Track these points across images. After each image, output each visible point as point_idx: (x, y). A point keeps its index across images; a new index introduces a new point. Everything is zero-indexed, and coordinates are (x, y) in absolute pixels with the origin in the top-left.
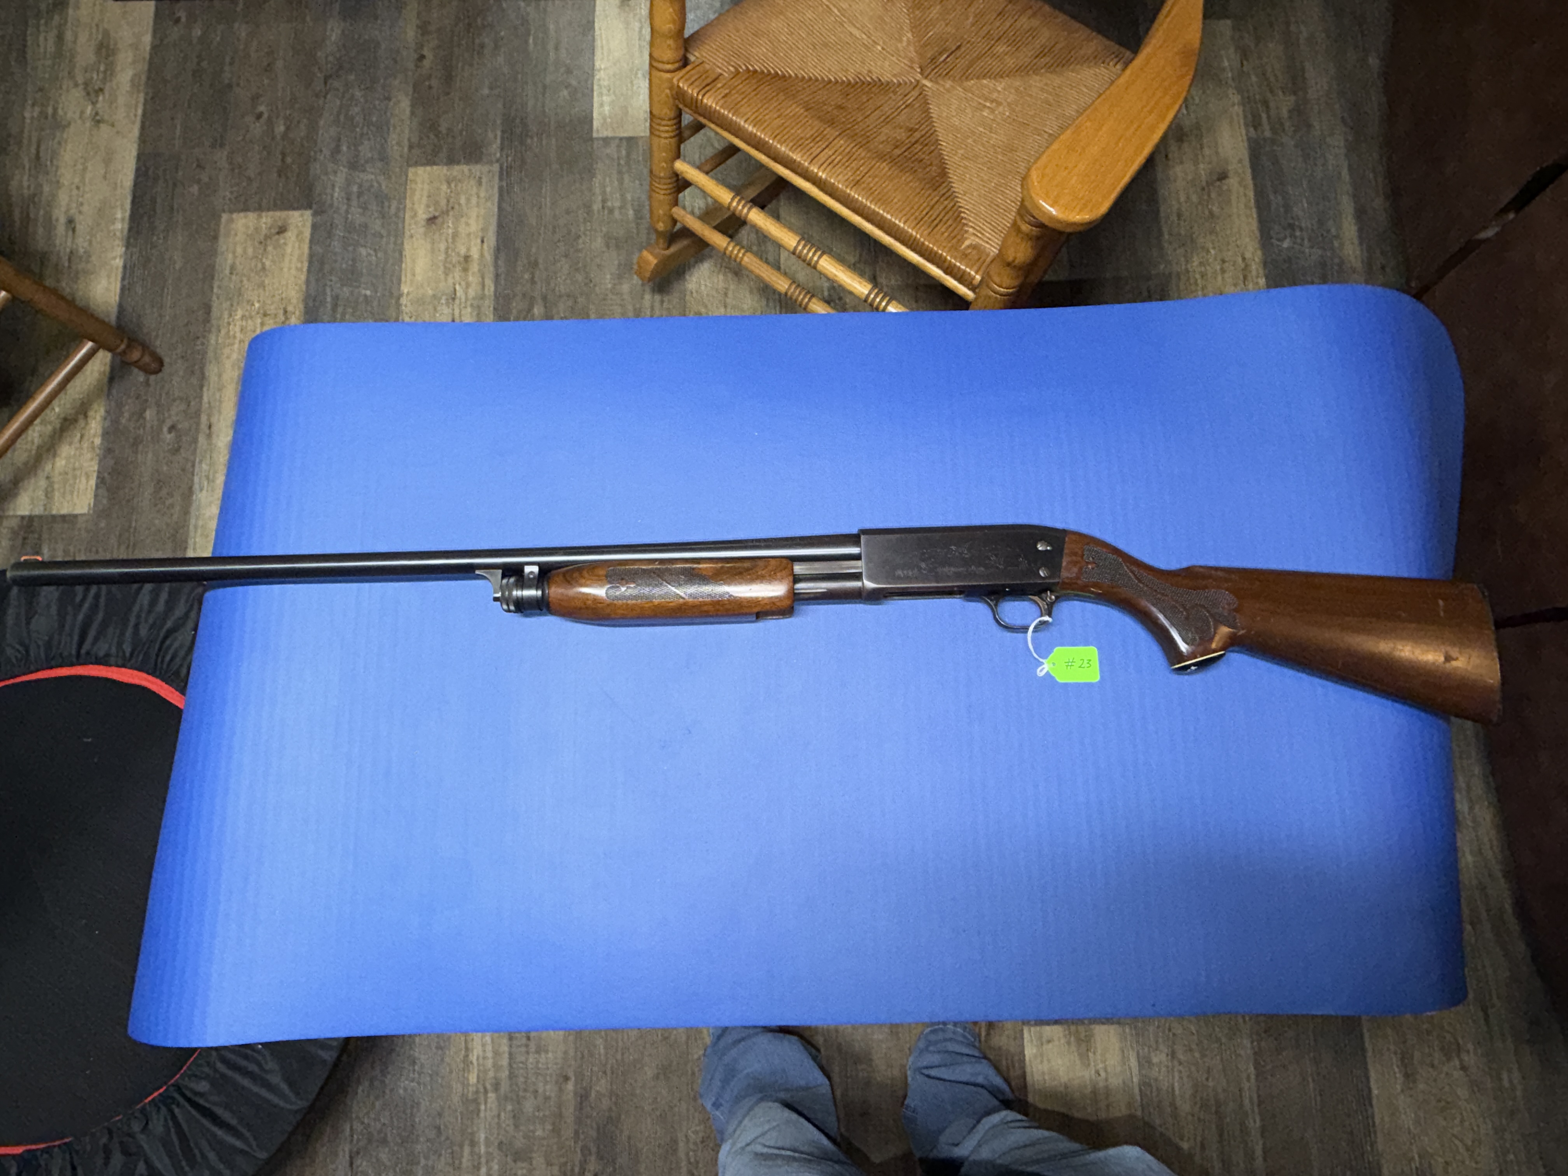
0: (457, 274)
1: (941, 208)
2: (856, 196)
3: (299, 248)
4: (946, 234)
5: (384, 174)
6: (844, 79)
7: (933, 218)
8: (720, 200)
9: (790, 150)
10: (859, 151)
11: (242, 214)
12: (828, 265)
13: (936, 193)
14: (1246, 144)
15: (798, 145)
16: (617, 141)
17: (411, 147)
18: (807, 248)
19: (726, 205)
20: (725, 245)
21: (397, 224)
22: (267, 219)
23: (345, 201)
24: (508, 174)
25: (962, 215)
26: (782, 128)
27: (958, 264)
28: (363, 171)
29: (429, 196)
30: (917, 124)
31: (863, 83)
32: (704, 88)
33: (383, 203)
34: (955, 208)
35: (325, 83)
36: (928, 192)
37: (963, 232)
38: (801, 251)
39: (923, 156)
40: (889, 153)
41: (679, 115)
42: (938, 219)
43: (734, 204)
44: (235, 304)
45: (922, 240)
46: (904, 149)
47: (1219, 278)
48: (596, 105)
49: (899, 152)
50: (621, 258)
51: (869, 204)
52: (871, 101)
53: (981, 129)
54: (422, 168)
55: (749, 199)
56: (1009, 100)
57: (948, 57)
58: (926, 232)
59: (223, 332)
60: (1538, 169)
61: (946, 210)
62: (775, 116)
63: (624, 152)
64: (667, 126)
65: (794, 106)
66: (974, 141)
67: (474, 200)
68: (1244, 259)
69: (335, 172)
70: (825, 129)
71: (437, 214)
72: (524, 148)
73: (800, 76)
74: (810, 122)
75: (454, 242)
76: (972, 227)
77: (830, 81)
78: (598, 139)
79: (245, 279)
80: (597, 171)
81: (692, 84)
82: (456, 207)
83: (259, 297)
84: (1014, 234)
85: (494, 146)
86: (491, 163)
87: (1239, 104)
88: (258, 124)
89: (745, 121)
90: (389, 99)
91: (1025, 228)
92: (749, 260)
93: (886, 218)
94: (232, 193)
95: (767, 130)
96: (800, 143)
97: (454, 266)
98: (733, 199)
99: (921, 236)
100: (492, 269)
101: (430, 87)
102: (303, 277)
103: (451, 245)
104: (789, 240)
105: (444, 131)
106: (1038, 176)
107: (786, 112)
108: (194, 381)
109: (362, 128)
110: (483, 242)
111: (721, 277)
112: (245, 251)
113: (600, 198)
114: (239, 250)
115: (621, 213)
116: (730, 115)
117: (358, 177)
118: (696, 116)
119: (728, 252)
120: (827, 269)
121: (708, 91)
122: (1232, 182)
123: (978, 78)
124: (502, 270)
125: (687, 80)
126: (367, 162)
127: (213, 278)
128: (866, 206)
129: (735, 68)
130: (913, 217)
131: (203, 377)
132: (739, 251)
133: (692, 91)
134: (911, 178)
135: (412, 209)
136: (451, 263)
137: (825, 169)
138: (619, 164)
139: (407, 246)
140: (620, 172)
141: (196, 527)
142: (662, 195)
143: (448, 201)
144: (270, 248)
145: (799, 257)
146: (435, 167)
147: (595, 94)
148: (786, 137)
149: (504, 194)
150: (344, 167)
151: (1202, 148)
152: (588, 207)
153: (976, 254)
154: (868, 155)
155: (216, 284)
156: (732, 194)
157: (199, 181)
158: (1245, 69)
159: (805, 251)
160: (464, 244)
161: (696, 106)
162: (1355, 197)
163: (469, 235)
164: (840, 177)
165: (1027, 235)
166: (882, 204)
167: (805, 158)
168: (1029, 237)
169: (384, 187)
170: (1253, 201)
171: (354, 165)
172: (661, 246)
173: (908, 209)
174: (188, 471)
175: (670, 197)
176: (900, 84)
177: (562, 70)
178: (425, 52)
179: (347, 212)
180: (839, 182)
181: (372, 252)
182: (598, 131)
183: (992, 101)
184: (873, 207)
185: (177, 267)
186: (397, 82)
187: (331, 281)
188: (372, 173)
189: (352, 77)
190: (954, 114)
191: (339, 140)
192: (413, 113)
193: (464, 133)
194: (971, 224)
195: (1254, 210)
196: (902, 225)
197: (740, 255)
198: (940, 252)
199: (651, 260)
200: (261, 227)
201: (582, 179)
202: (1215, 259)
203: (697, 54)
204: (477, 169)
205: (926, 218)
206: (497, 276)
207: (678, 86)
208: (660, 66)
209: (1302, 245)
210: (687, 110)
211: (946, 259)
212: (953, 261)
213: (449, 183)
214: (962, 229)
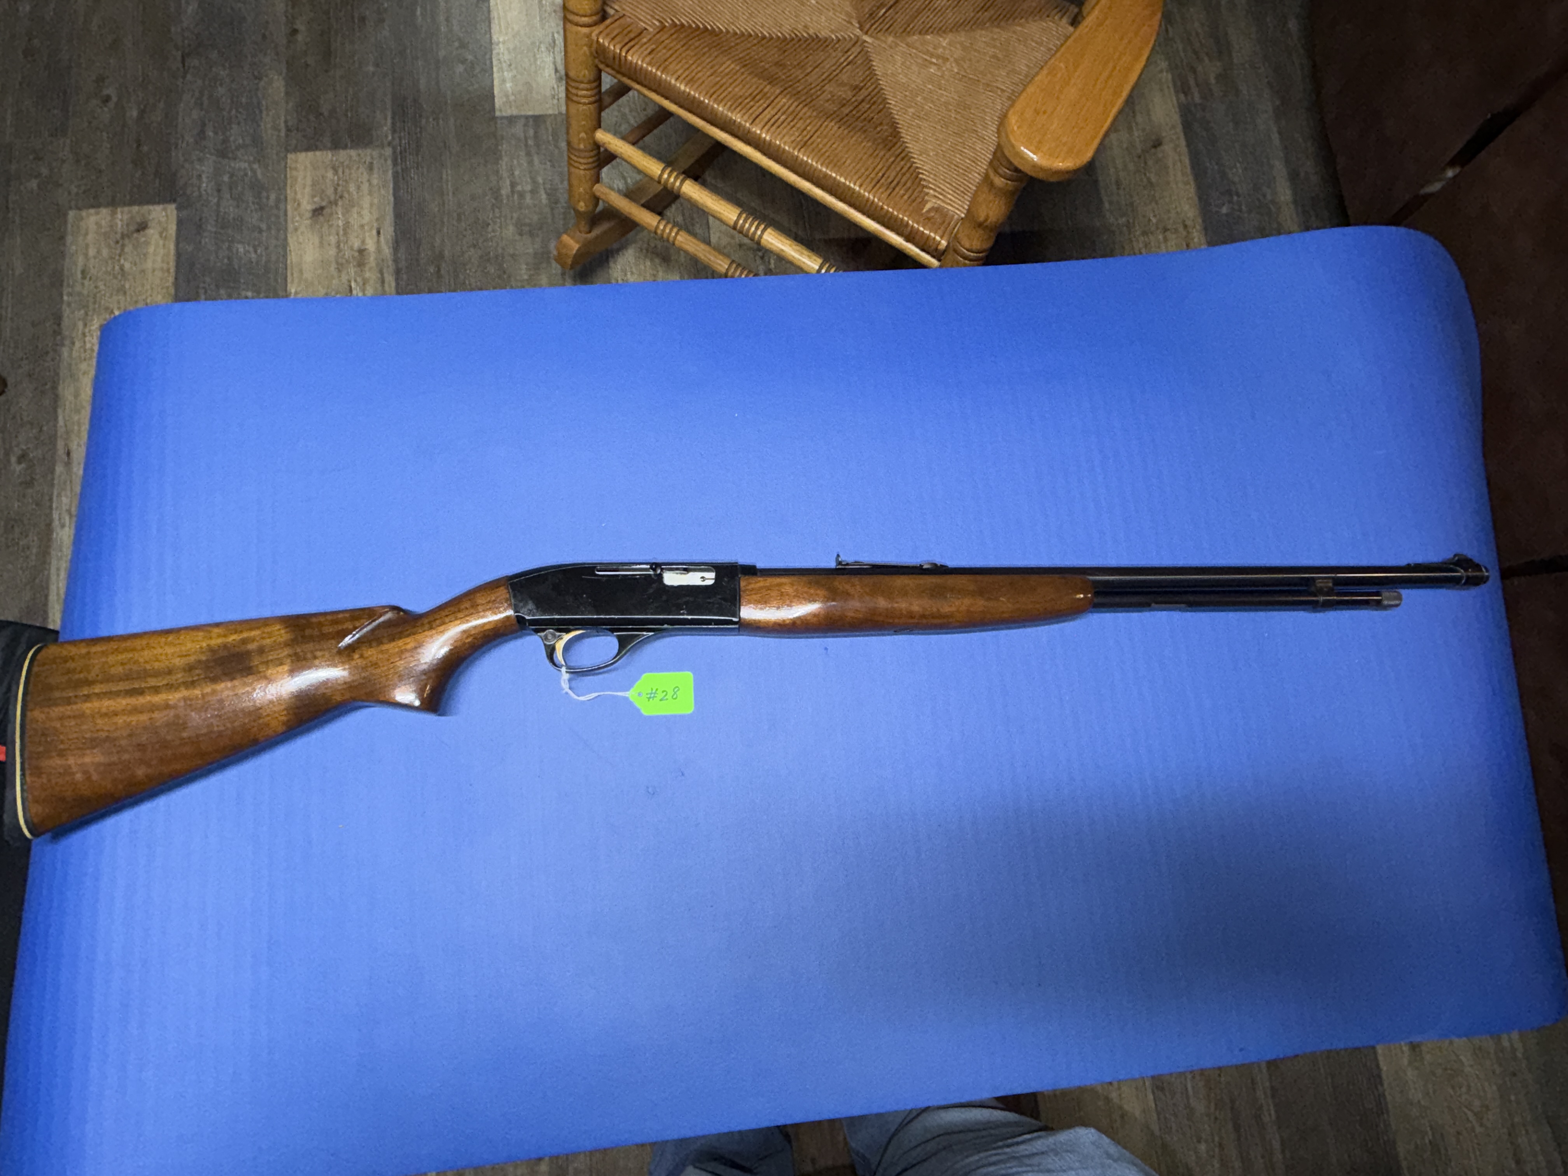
0: (352, 271)
1: (898, 169)
2: (805, 159)
3: (164, 245)
4: (906, 197)
5: (259, 161)
6: (779, 34)
7: (890, 180)
8: (649, 172)
9: (729, 109)
10: (804, 111)
11: (92, 211)
12: (773, 240)
13: (890, 153)
14: (1177, 110)
15: (737, 103)
16: (523, 121)
17: (288, 130)
18: (749, 221)
19: (656, 179)
20: (655, 223)
21: (278, 217)
22: (123, 216)
23: (215, 194)
24: (403, 159)
25: (921, 176)
26: (718, 86)
27: (921, 229)
28: (235, 159)
29: (313, 185)
30: (862, 81)
31: (800, 40)
32: (626, 44)
33: (260, 193)
34: (912, 169)
35: (183, 62)
36: (882, 153)
37: (922, 195)
38: (743, 226)
39: (872, 115)
40: (835, 112)
41: (598, 79)
42: (895, 182)
43: (665, 176)
44: (90, 313)
45: (881, 204)
46: (851, 108)
47: (1163, 246)
48: (496, 83)
49: (847, 111)
50: (536, 246)
51: (819, 167)
52: (810, 57)
53: (930, 86)
54: (303, 154)
55: (682, 170)
56: (955, 56)
57: (885, 13)
58: (884, 196)
59: (78, 344)
60: (1489, 116)
61: (904, 170)
62: (708, 73)
63: (531, 132)
64: (587, 90)
65: (729, 62)
66: (924, 98)
67: (365, 187)
68: (1185, 227)
69: (200, 160)
70: (765, 86)
71: (324, 204)
72: (418, 129)
73: (731, 31)
74: (748, 79)
75: (345, 233)
76: (931, 188)
77: (764, 37)
78: (502, 118)
79: (101, 285)
80: (503, 153)
81: (613, 39)
82: (346, 195)
83: (119, 302)
84: (986, 189)
85: (385, 128)
86: (382, 146)
87: (1167, 72)
88: (106, 109)
89: (677, 79)
90: (260, 79)
91: (999, 181)
92: (683, 240)
93: (839, 182)
94: (79, 186)
95: (700, 89)
96: (740, 100)
97: (348, 262)
98: (663, 171)
99: (879, 200)
100: (390, 263)
101: (307, 65)
102: (171, 279)
103: (342, 238)
104: (729, 213)
105: (326, 114)
106: (1017, 121)
107: (721, 69)
108: (46, 402)
109: (230, 110)
110: (379, 233)
111: (648, 263)
112: (99, 252)
113: (508, 182)
114: (92, 252)
115: (532, 198)
116: (659, 73)
117: (230, 166)
118: (619, 76)
119: (659, 232)
120: (772, 244)
121: (634, 46)
122: (1167, 147)
123: (920, 33)
124: (403, 264)
125: (608, 35)
126: (238, 148)
127: (62, 285)
128: (816, 169)
129: (660, 22)
130: (868, 180)
131: (56, 398)
132: (671, 230)
133: (614, 48)
134: (863, 136)
135: (295, 200)
136: (342, 258)
137: (769, 130)
138: (526, 145)
139: (290, 240)
140: (528, 154)
141: (58, 569)
142: (582, 172)
143: (336, 190)
144: (128, 249)
145: (741, 232)
146: (318, 153)
147: (495, 69)
148: (722, 96)
149: (399, 179)
150: (211, 154)
151: (1134, 117)
152: (496, 193)
153: (939, 218)
154: (815, 114)
155: (66, 291)
156: (663, 165)
157: (38, 176)
158: (1171, 34)
159: (747, 225)
160: (357, 237)
161: (619, 66)
162: (1287, 162)
163: (362, 226)
164: (786, 139)
165: (1000, 189)
166: (835, 165)
167: (746, 117)
168: (1001, 193)
169: (260, 176)
170: (1189, 167)
171: (223, 153)
172: (582, 229)
173: (863, 170)
174: (44, 505)
175: (592, 172)
176: (839, 40)
177: (456, 44)
178: (300, 26)
179: (218, 205)
180: (785, 143)
181: (251, 249)
182: (501, 110)
183: (938, 57)
184: (824, 169)
185: (17, 273)
186: (267, 60)
187: (204, 283)
188: (245, 161)
189: (214, 55)
190: (900, 71)
191: (204, 125)
192: (287, 93)
193: (349, 114)
194: (931, 185)
195: (1191, 178)
196: (857, 188)
197: (673, 234)
198: (901, 216)
199: (572, 244)
200: (117, 224)
201: (486, 162)
202: (1157, 228)
203: (616, 7)
204: (368, 154)
205: (883, 180)
206: (398, 272)
207: (598, 41)
208: (576, 19)
209: (1240, 210)
210: (609, 70)
211: (908, 222)
212: (916, 225)
213: (335, 170)
214: (921, 191)
